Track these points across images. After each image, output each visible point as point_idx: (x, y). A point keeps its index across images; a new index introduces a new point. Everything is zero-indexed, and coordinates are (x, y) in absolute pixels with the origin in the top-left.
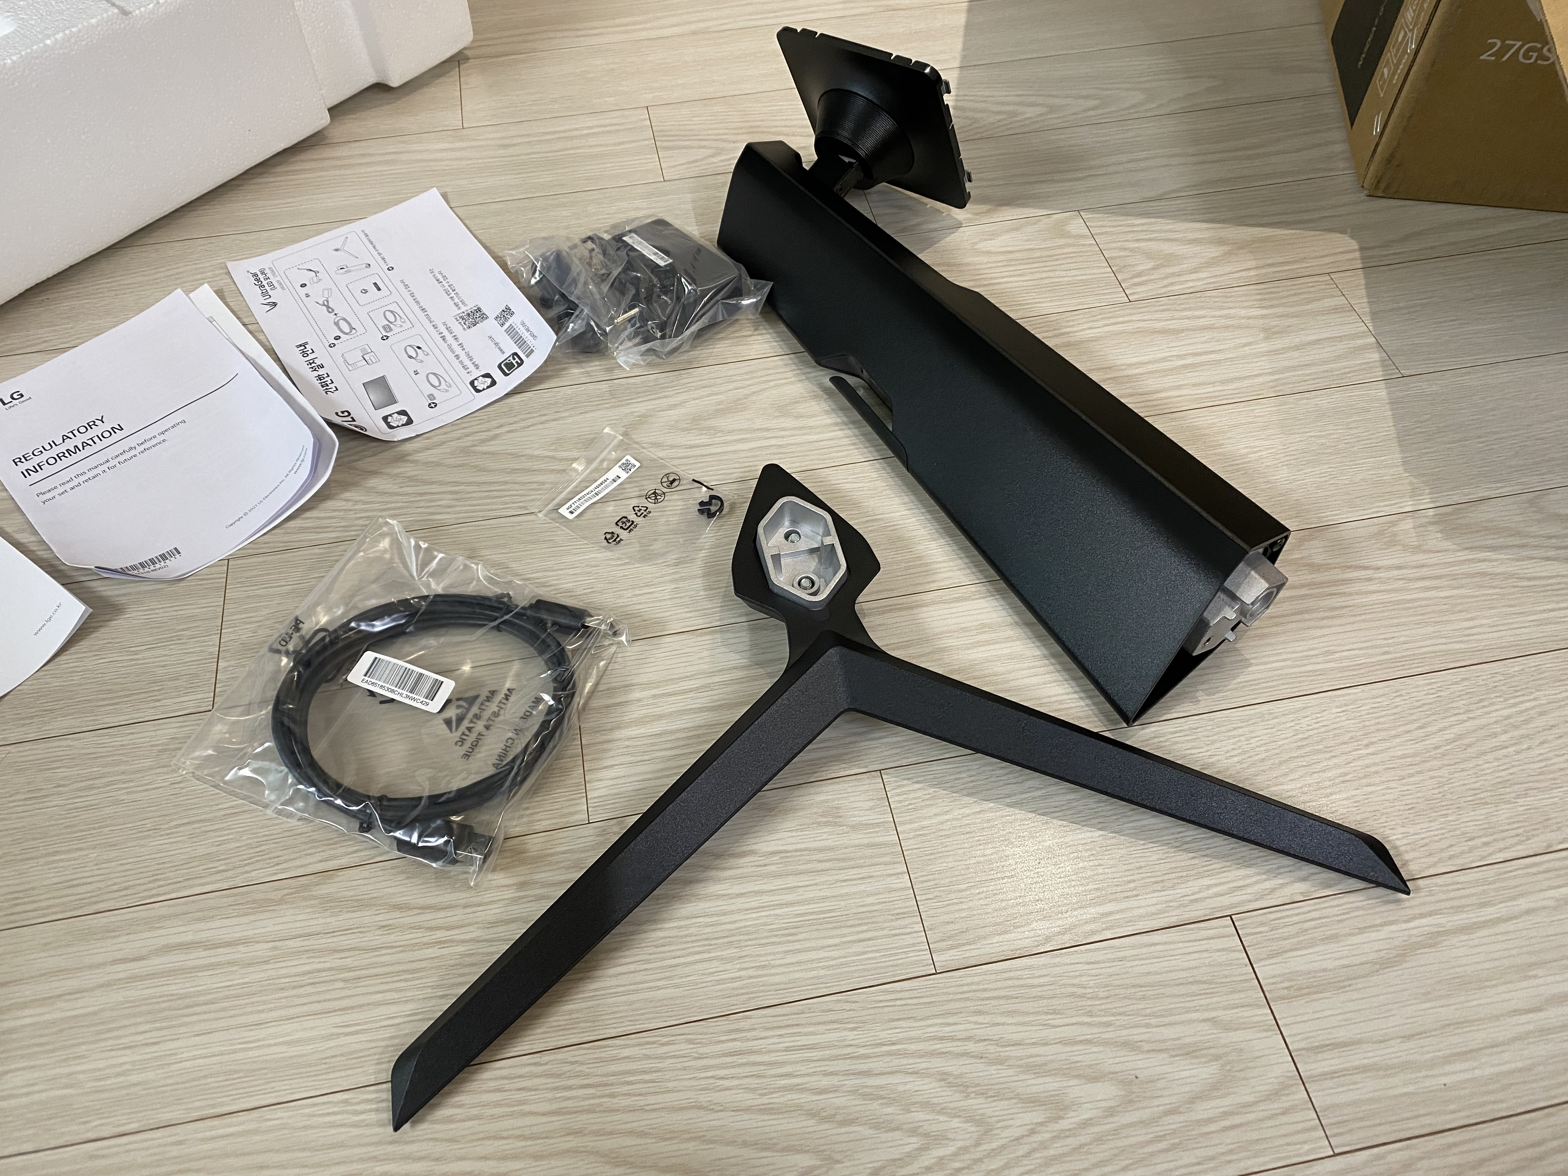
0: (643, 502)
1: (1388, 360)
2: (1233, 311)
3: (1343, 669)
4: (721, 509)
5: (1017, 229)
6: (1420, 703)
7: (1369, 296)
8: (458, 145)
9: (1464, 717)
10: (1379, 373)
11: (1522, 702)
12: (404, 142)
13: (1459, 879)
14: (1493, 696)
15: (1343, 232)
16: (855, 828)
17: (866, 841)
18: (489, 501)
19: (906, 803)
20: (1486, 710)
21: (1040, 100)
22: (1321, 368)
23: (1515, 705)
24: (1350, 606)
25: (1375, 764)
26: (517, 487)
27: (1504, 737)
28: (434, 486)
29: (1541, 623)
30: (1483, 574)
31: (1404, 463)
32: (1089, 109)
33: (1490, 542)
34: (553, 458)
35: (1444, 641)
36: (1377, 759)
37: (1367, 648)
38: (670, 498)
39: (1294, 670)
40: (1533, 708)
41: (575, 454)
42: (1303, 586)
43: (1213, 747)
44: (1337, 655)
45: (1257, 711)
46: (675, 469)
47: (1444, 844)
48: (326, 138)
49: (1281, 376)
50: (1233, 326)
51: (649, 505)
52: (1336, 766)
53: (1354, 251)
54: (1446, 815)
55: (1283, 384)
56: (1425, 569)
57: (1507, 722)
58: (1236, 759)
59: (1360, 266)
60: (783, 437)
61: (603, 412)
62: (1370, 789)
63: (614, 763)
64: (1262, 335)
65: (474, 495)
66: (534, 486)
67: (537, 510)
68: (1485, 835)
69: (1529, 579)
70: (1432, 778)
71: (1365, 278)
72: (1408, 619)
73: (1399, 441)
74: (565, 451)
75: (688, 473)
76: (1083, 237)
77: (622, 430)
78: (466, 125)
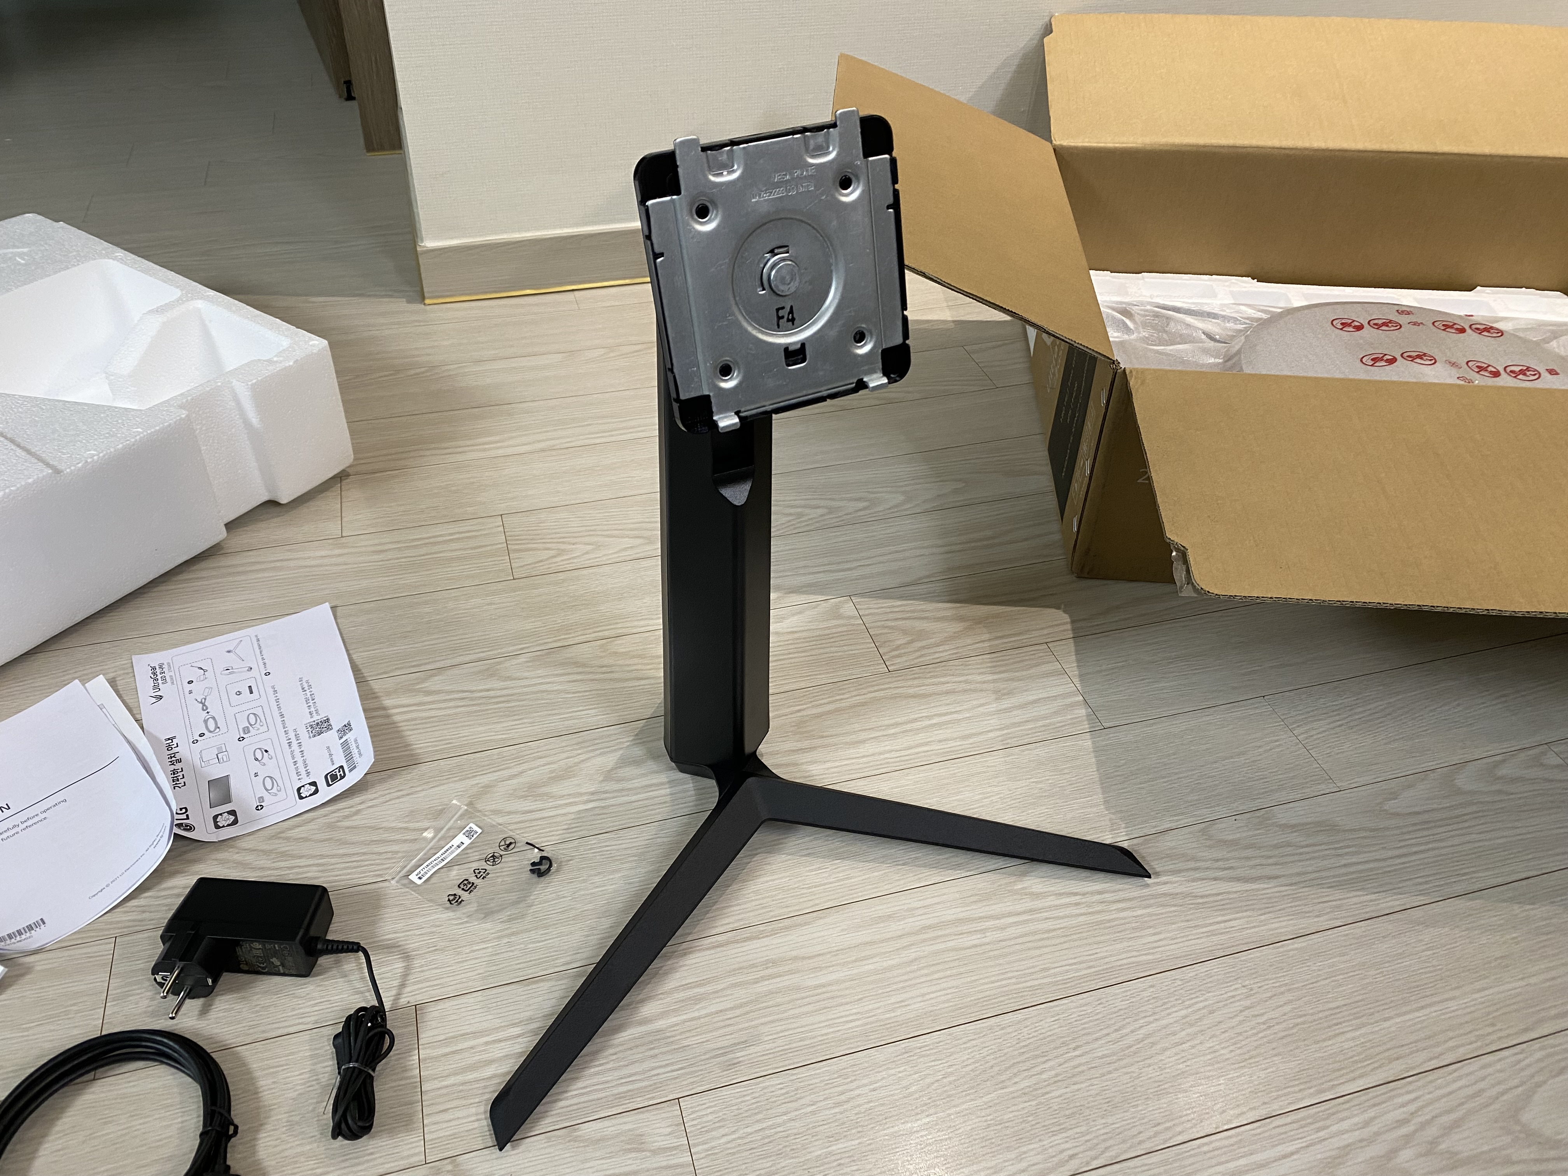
0: (483, 865)
1: (1093, 715)
2: (970, 677)
3: (1055, 983)
4: (549, 869)
5: (800, 613)
6: (1116, 1009)
7: (1078, 661)
8: (337, 552)
9: (1151, 1019)
10: (1086, 727)
11: (1196, 1003)
12: (289, 551)
13: (1146, 1162)
14: (1172, 999)
15: (1058, 608)
16: (655, 1152)
17: (664, 1164)
18: (349, 871)
19: (699, 1127)
20: (1168, 1011)
21: (822, 503)
22: (1040, 723)
23: (1190, 1006)
24: (1062, 928)
25: (1080, 1065)
26: (375, 857)
27: (1183, 1033)
28: (302, 860)
29: (1212, 933)
31: (1106, 802)
32: (860, 510)
33: (1171, 867)
34: (406, 829)
35: (1135, 953)
36: (1083, 1060)
37: (1075, 964)
38: (506, 860)
39: (1018, 986)
40: (1204, 1008)
41: (426, 824)
42: (1024, 912)
43: (952, 1058)
44: (1052, 971)
45: (988, 1024)
46: (511, 834)
47: (1135, 1131)
48: (223, 548)
49: (1009, 731)
50: (970, 690)
51: (488, 867)
52: (1052, 1068)
53: (1067, 623)
54: (1137, 1106)
55: (1011, 738)
56: (1121, 893)
57: (1184, 1021)
58: (970, 1067)
59: (1071, 636)
60: (605, 799)
61: (452, 785)
62: (1076, 1087)
63: (449, 1106)
64: (993, 697)
65: (337, 866)
66: (389, 855)
67: (390, 878)
68: (1168, 1121)
69: (1202, 897)
70: (1127, 1073)
71: (1076, 646)
72: (1108, 937)
73: (1102, 784)
74: (418, 822)
75: (523, 837)
76: (853, 617)
77: (467, 800)
78: (344, 534)
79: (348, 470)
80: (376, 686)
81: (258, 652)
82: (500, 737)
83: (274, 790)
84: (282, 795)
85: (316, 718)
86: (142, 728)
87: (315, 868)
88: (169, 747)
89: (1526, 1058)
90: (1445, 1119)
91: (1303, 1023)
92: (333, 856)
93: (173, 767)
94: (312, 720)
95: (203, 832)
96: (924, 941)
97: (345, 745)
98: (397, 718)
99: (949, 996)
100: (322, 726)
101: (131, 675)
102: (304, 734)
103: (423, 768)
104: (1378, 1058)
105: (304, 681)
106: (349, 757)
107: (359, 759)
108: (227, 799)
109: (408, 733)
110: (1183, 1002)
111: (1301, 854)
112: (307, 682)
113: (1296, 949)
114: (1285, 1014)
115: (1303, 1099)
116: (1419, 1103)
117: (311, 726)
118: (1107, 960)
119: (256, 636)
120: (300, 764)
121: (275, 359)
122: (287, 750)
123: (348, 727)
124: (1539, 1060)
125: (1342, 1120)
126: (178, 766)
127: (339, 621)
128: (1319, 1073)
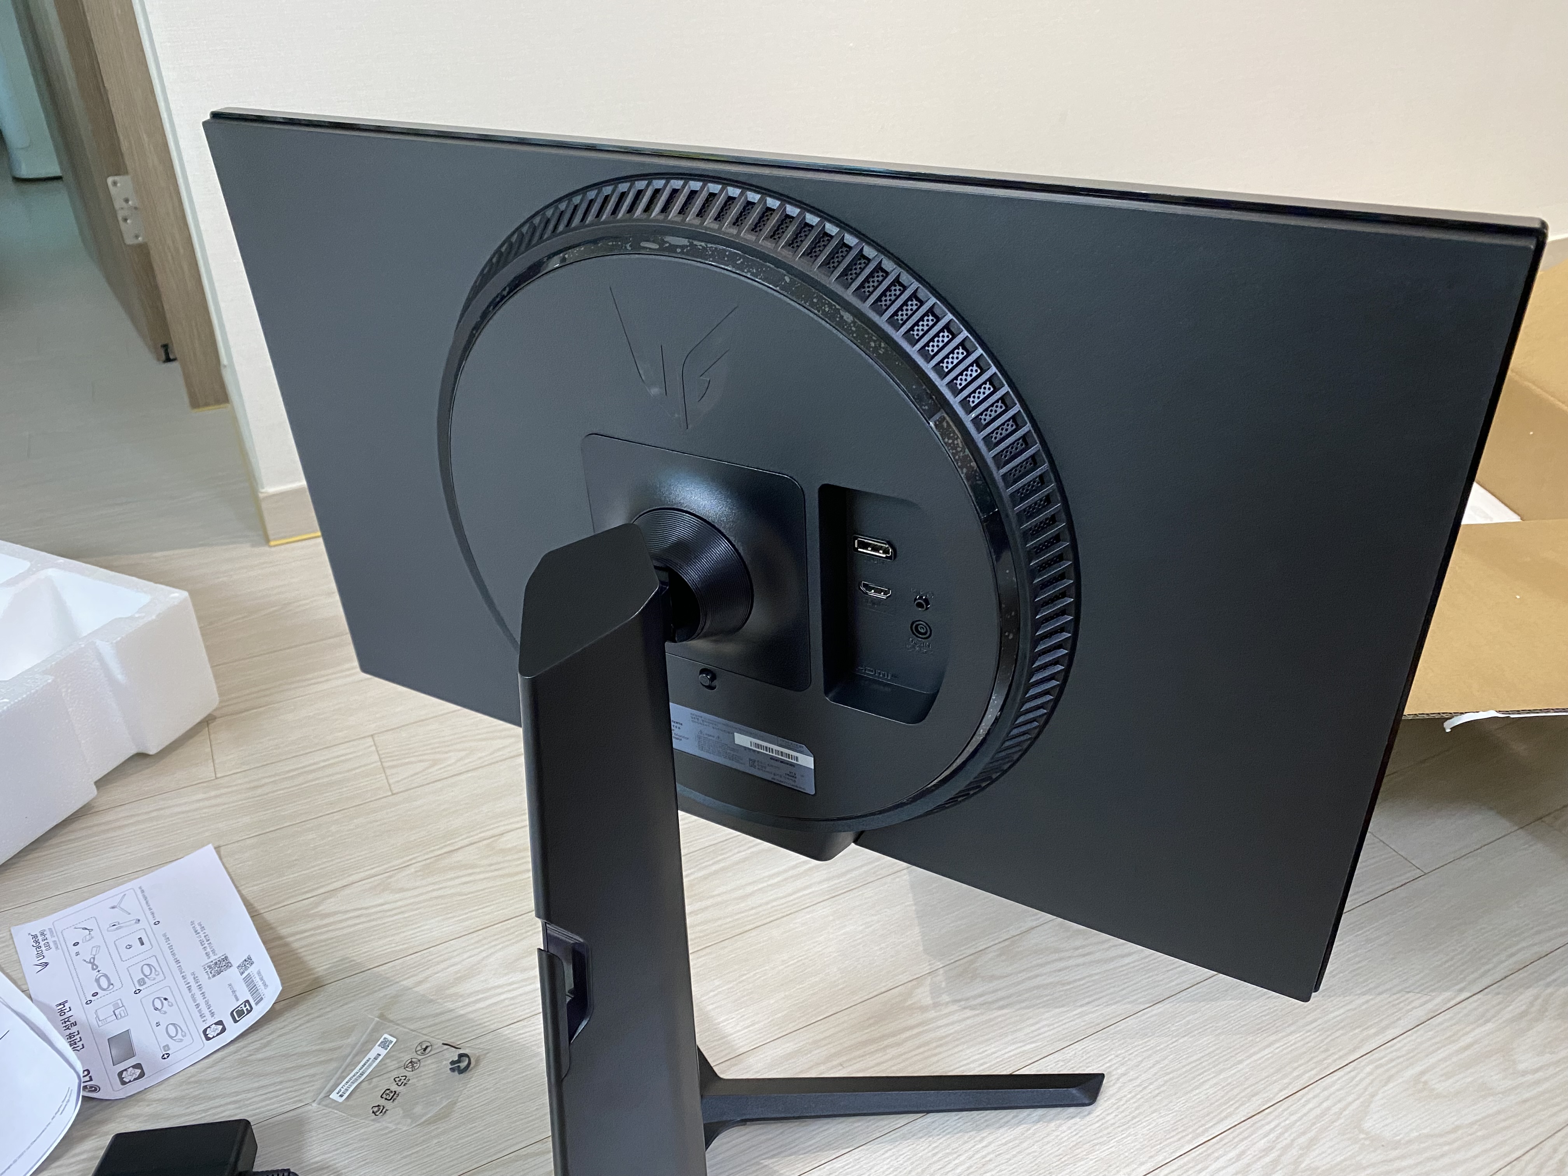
0: (402, 1072)
4: (469, 1065)
8: (213, 793)
12: (165, 799)
18: (269, 1102)
24: (951, 1034)
25: (988, 1154)
26: (291, 1084)
28: (217, 1100)
30: (1038, 987)
34: (319, 1051)
36: (990, 1149)
38: (424, 1063)
45: (901, 1132)
46: (426, 1038)
48: (94, 807)
51: (407, 1074)
61: (360, 1001)
65: (258, 1099)
66: (307, 1079)
67: (310, 1101)
75: (438, 1039)
77: (377, 1013)
78: (219, 775)
79: (215, 714)
80: (270, 917)
81: (143, 902)
82: (401, 947)
83: (179, 1036)
84: (187, 1040)
85: (213, 958)
86: (30, 997)
87: (233, 1106)
88: (62, 1012)
89: (1358, 1073)
90: (1302, 1140)
91: (1171, 1079)
92: (248, 1091)
93: (68, 1032)
94: (210, 960)
95: (110, 1090)
97: (249, 981)
98: (296, 945)
100: (221, 965)
101: (13, 946)
102: (203, 977)
103: (330, 988)
104: (1239, 1097)
105: (196, 923)
106: (253, 989)
107: (265, 991)
108: (131, 1054)
109: (310, 957)
112: (200, 924)
113: (1155, 1015)
114: (1156, 1074)
115: (1183, 1146)
116: (1279, 1130)
117: (210, 967)
119: (140, 888)
120: (203, 1006)
121: (137, 616)
122: (187, 995)
123: (249, 961)
124: (1370, 1074)
125: (1218, 1158)
126: (74, 1029)
127: (224, 860)
128: (1192, 1120)
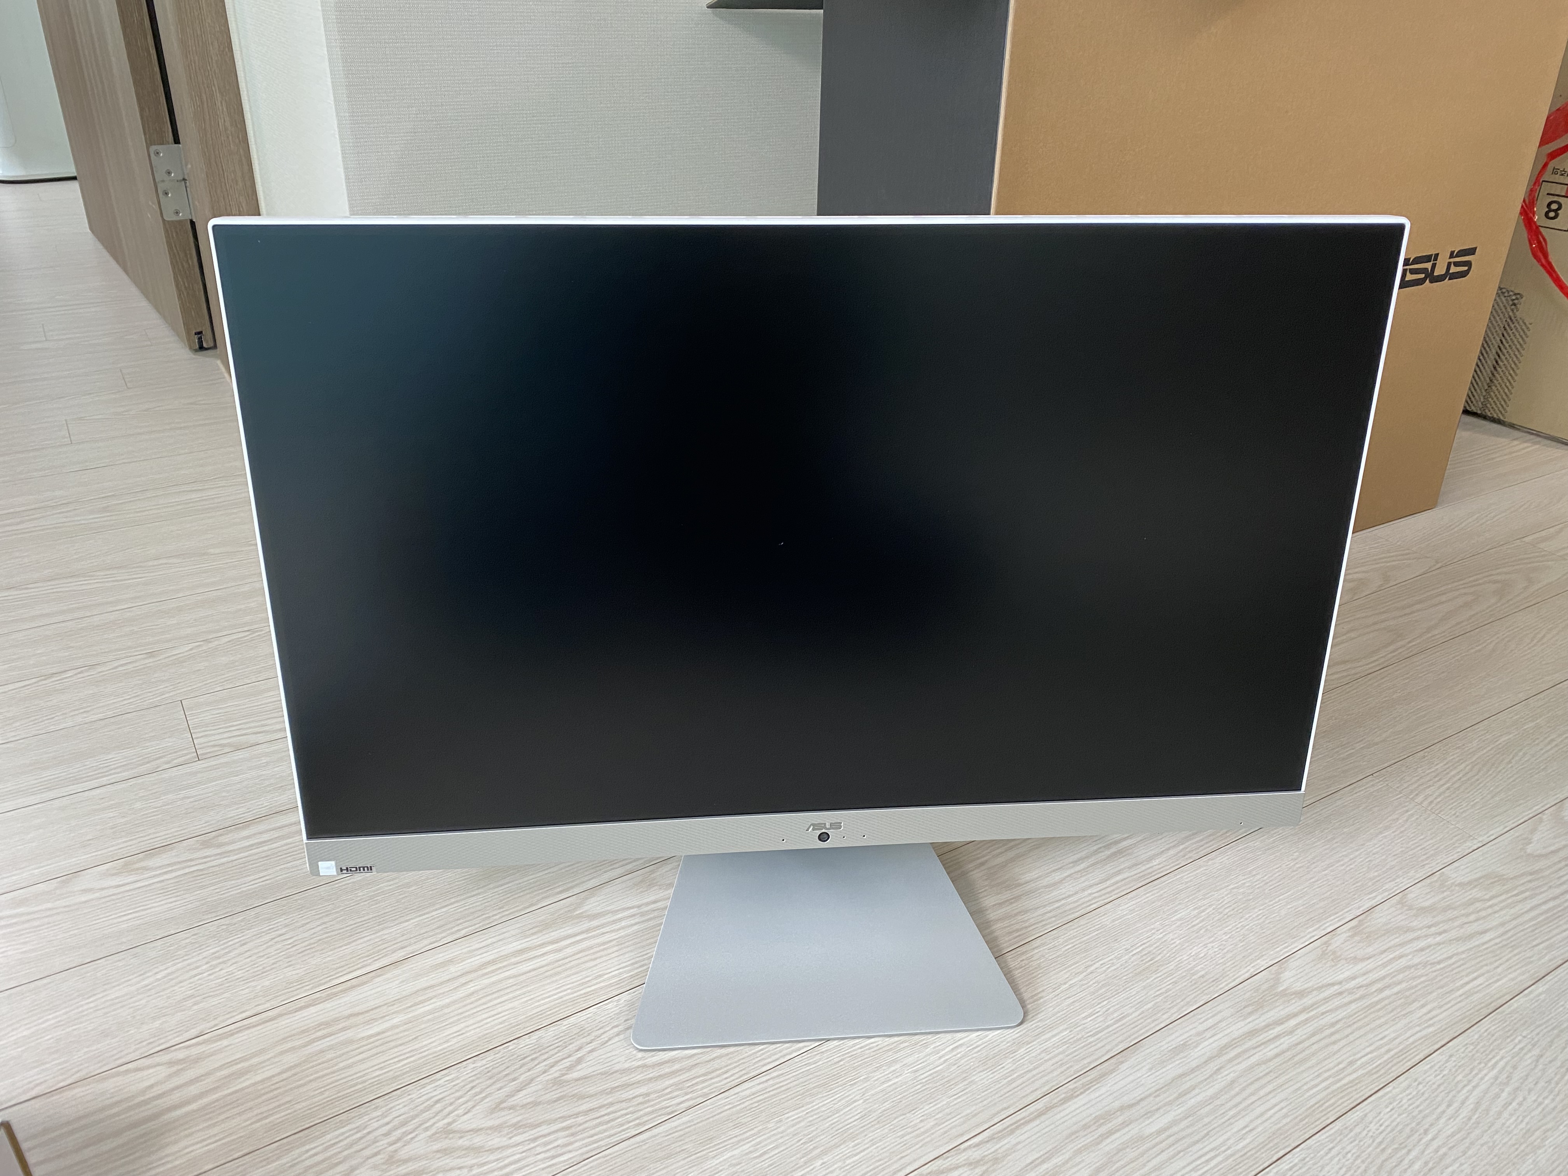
96: (1230, 1061)
99: (1285, 1111)
110: (1486, 1064)
111: (1491, 906)
118: (1398, 1041)
